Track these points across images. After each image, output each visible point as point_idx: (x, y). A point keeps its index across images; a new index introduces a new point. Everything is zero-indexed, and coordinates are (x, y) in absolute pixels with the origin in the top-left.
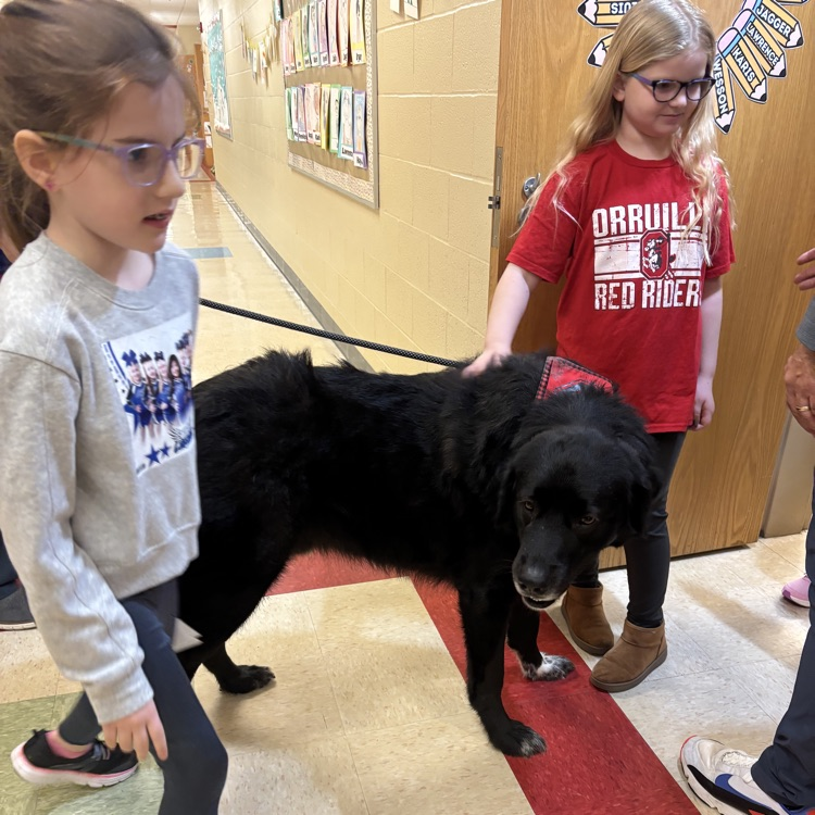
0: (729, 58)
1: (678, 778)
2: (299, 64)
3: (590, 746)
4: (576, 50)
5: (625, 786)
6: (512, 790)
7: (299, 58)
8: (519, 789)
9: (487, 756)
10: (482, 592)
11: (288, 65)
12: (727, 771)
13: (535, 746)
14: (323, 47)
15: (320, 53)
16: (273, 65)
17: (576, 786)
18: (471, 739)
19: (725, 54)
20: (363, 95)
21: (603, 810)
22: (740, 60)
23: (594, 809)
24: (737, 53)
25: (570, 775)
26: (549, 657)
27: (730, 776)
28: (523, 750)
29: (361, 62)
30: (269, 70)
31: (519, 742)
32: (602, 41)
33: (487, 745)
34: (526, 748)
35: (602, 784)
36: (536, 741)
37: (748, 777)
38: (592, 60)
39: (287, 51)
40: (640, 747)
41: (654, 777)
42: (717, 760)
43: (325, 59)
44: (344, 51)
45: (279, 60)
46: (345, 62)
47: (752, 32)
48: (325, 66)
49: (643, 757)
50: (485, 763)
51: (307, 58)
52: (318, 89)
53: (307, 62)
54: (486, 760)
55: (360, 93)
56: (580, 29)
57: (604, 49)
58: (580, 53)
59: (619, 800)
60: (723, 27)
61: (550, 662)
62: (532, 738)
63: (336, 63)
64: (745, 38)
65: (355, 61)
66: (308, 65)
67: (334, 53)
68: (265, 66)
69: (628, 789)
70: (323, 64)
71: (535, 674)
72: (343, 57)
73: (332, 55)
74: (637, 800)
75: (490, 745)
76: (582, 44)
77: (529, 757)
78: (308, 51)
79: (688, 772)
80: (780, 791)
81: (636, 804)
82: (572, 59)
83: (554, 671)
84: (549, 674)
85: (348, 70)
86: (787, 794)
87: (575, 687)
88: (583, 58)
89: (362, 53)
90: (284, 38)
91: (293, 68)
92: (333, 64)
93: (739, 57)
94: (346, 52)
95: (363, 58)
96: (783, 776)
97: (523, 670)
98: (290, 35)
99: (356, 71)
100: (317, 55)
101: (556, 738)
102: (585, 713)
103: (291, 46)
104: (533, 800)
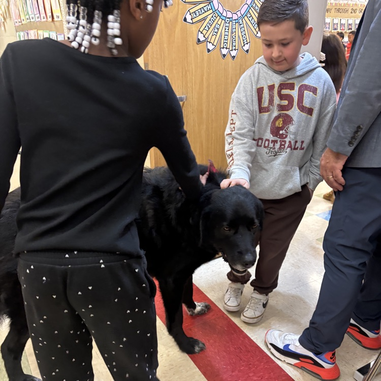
0: (246, 18)
1: (266, 350)
2: (23, 20)
3: (225, 343)
4: (177, 15)
5: (244, 359)
6: (195, 370)
7: (23, 17)
8: (198, 369)
9: (179, 357)
10: (170, 280)
11: (16, 21)
12: (287, 343)
13: (201, 348)
14: (36, 12)
15: (35, 15)
16: (8, 20)
17: (222, 363)
18: (170, 350)
19: (244, 16)
20: (63, 36)
21: (237, 372)
22: (250, 19)
23: (233, 372)
24: (249, 15)
25: (219, 358)
26: (199, 304)
27: (289, 345)
28: (196, 350)
29: (59, 19)
30: (5, 23)
31: (193, 347)
32: (189, 11)
33: (179, 351)
34: (197, 349)
35: (234, 360)
36: (201, 345)
37: (298, 344)
38: (185, 20)
39: (15, 13)
40: (246, 339)
41: (256, 352)
42: (283, 339)
43: (38, 18)
44: (49, 14)
45: (10, 18)
46: (50, 19)
47: (254, 5)
48: (38, 21)
49: (249, 344)
50: (179, 360)
51: (28, 17)
52: (36, 33)
53: (28, 19)
54: (179, 359)
55: (61, 35)
56: (178, 4)
57: (190, 14)
58: (180, 16)
59: (243, 365)
60: (242, 4)
61: (200, 306)
62: (199, 344)
63: (45, 20)
64: (252, 8)
65: (56, 19)
66: (29, 21)
67: (43, 15)
68: (3, 21)
69: (246, 360)
70: (37, 20)
71: (194, 313)
72: (48, 17)
73: (42, 16)
74: (250, 364)
75: (180, 351)
76: (180, 12)
77: (199, 353)
78: (28, 13)
79: (270, 347)
80: (313, 347)
81: (251, 366)
82: (176, 19)
83: (202, 310)
84: (200, 312)
85: (52, 24)
86: (316, 348)
87: (212, 316)
88: (181, 19)
89: (60, 15)
90: (12, 7)
91: (20, 22)
92: (43, 20)
93: (250, 17)
94: (50, 14)
95: (60, 17)
96: (314, 341)
97: (188, 312)
98: (16, 5)
99: (57, 24)
100: (33, 16)
101: (209, 341)
102: (219, 327)
103: (17, 11)
104: (205, 374)
